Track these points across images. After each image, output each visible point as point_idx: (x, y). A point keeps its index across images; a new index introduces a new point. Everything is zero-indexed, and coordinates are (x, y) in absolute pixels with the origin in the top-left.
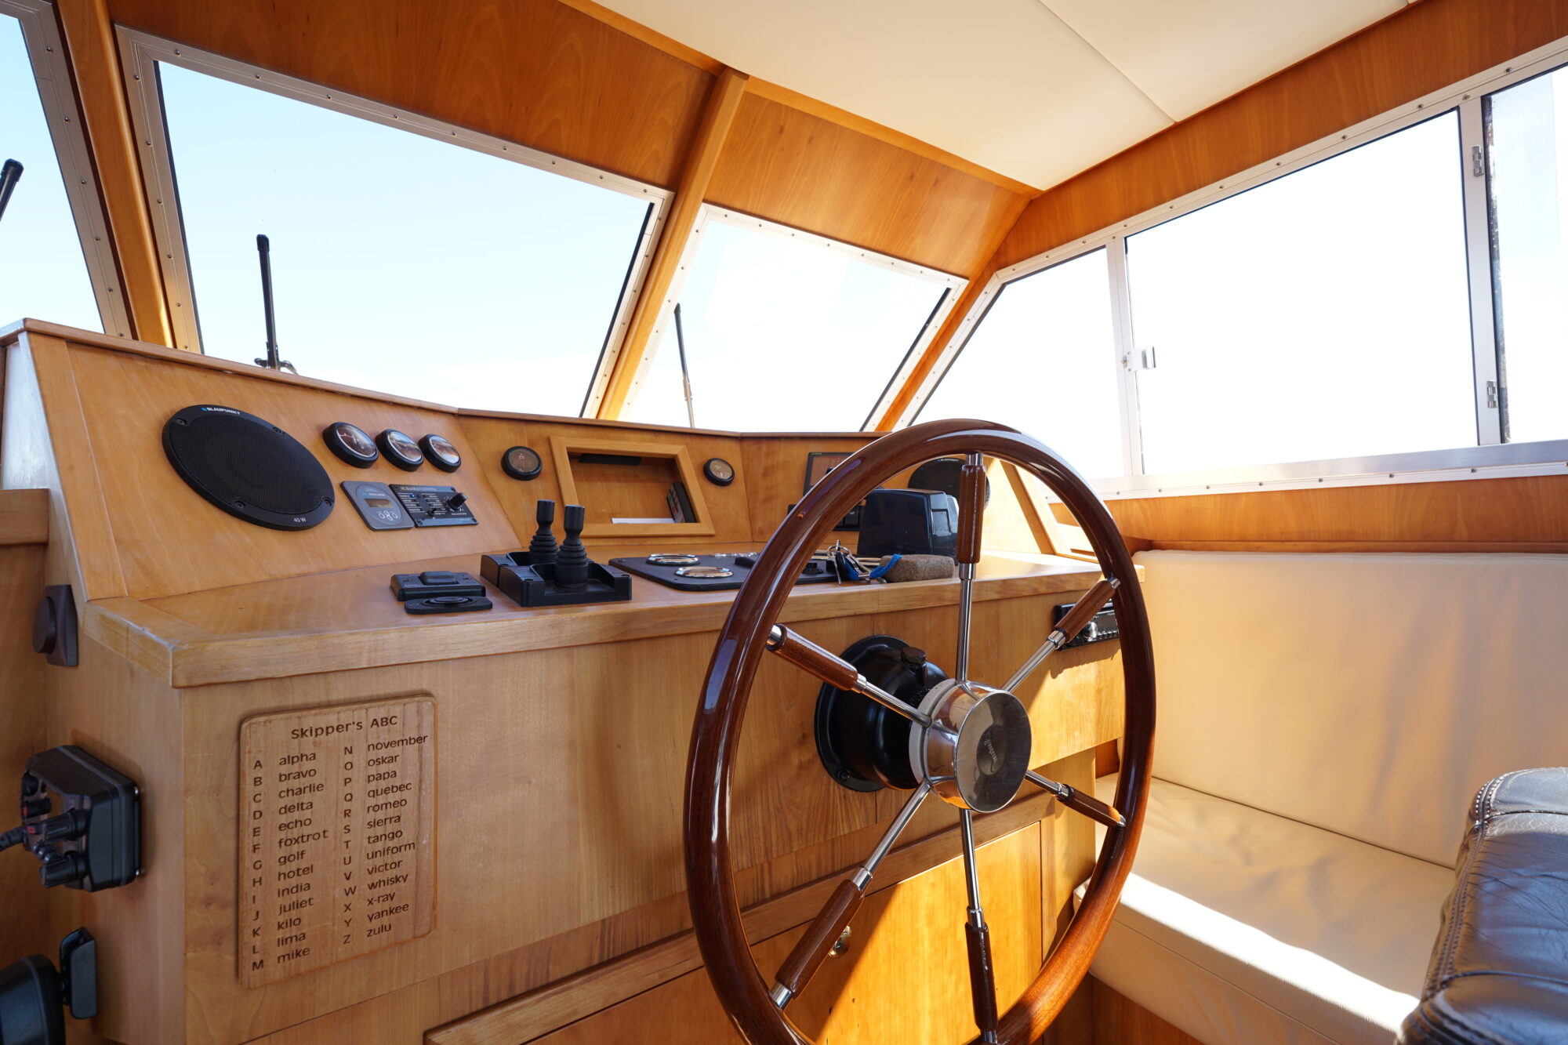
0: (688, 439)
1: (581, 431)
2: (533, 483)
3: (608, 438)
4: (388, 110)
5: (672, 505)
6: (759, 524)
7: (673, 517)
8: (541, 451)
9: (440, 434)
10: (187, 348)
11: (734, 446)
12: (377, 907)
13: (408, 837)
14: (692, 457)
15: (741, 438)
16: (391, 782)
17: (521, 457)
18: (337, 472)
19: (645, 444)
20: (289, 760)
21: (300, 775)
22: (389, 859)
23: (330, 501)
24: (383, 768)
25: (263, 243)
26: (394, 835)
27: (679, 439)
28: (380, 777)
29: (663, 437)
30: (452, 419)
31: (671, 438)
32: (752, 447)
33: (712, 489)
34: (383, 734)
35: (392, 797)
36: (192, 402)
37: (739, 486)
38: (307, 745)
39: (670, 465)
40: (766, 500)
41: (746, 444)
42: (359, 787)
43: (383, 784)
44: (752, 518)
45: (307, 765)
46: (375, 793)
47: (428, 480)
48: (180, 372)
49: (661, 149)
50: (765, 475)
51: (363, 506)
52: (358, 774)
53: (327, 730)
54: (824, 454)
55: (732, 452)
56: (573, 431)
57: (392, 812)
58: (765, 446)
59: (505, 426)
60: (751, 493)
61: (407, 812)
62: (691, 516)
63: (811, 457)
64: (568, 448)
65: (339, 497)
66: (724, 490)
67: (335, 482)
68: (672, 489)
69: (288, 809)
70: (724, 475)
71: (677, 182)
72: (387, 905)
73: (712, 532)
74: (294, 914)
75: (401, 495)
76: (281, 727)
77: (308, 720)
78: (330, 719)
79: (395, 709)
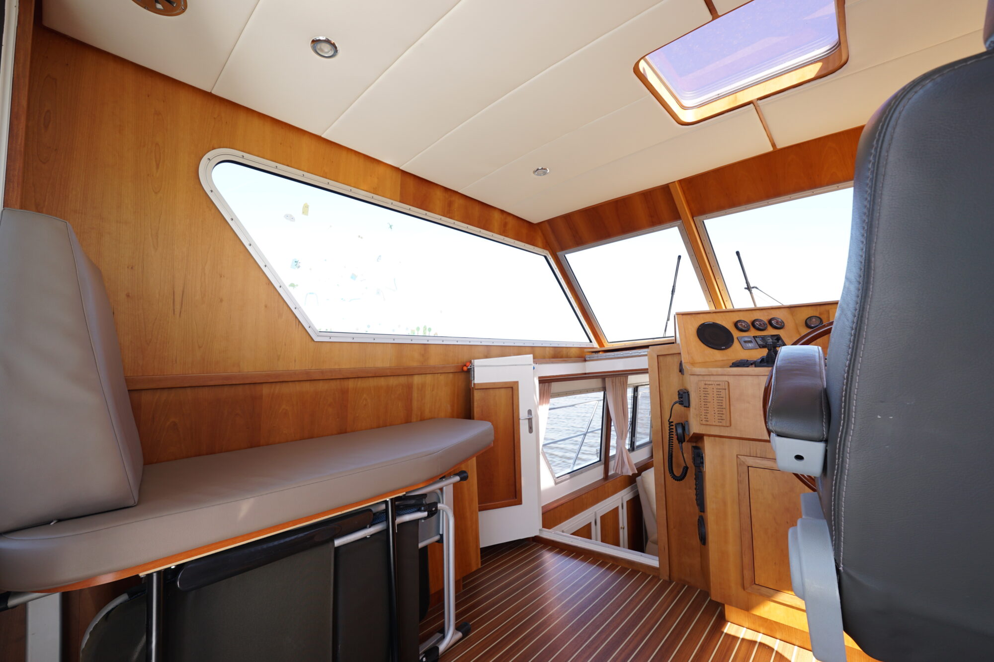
4: (765, 202)
8: (824, 316)
9: (780, 315)
12: (719, 418)
13: (724, 407)
16: (720, 396)
17: (815, 319)
18: (736, 334)
20: (704, 388)
21: (706, 391)
22: (721, 410)
23: (732, 342)
24: (719, 393)
25: (738, 253)
26: (722, 406)
28: (718, 395)
30: (787, 309)
34: (719, 387)
35: (721, 399)
36: (703, 322)
38: (707, 386)
42: (715, 395)
43: (719, 396)
45: (707, 390)
46: (718, 397)
47: (771, 332)
51: (743, 343)
52: (716, 393)
53: (710, 385)
57: (720, 401)
61: (724, 402)
65: (735, 340)
67: (735, 337)
69: (704, 397)
72: (721, 418)
74: (706, 414)
75: (757, 339)
76: (703, 383)
77: (707, 383)
78: (710, 383)
79: (721, 383)
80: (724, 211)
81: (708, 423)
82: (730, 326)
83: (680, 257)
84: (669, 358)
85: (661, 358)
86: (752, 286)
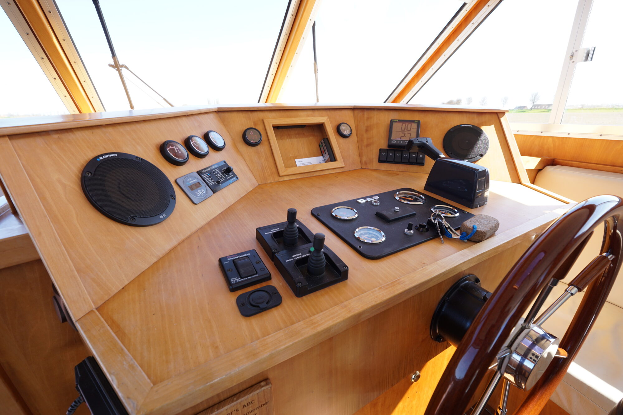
0: (328, 112)
2: (259, 146)
3: (291, 117)
5: (322, 148)
6: (364, 159)
7: (323, 156)
8: (260, 128)
11: (350, 113)
14: (331, 122)
15: (354, 109)
17: (252, 133)
18: (171, 175)
19: (309, 118)
27: (324, 112)
29: (317, 113)
30: (215, 114)
32: (359, 114)
33: (342, 140)
36: (91, 155)
37: (354, 137)
39: (320, 127)
40: (368, 145)
41: (356, 112)
44: (360, 155)
47: (214, 158)
48: (79, 135)
50: (367, 131)
54: (400, 121)
55: (348, 117)
56: (273, 114)
58: (366, 113)
59: (241, 114)
60: (360, 141)
62: (333, 158)
63: (392, 122)
64: (272, 125)
65: (177, 191)
66: (347, 140)
67: (172, 181)
68: (323, 141)
70: (346, 133)
73: (344, 166)
75: (204, 176)
82: (151, 158)
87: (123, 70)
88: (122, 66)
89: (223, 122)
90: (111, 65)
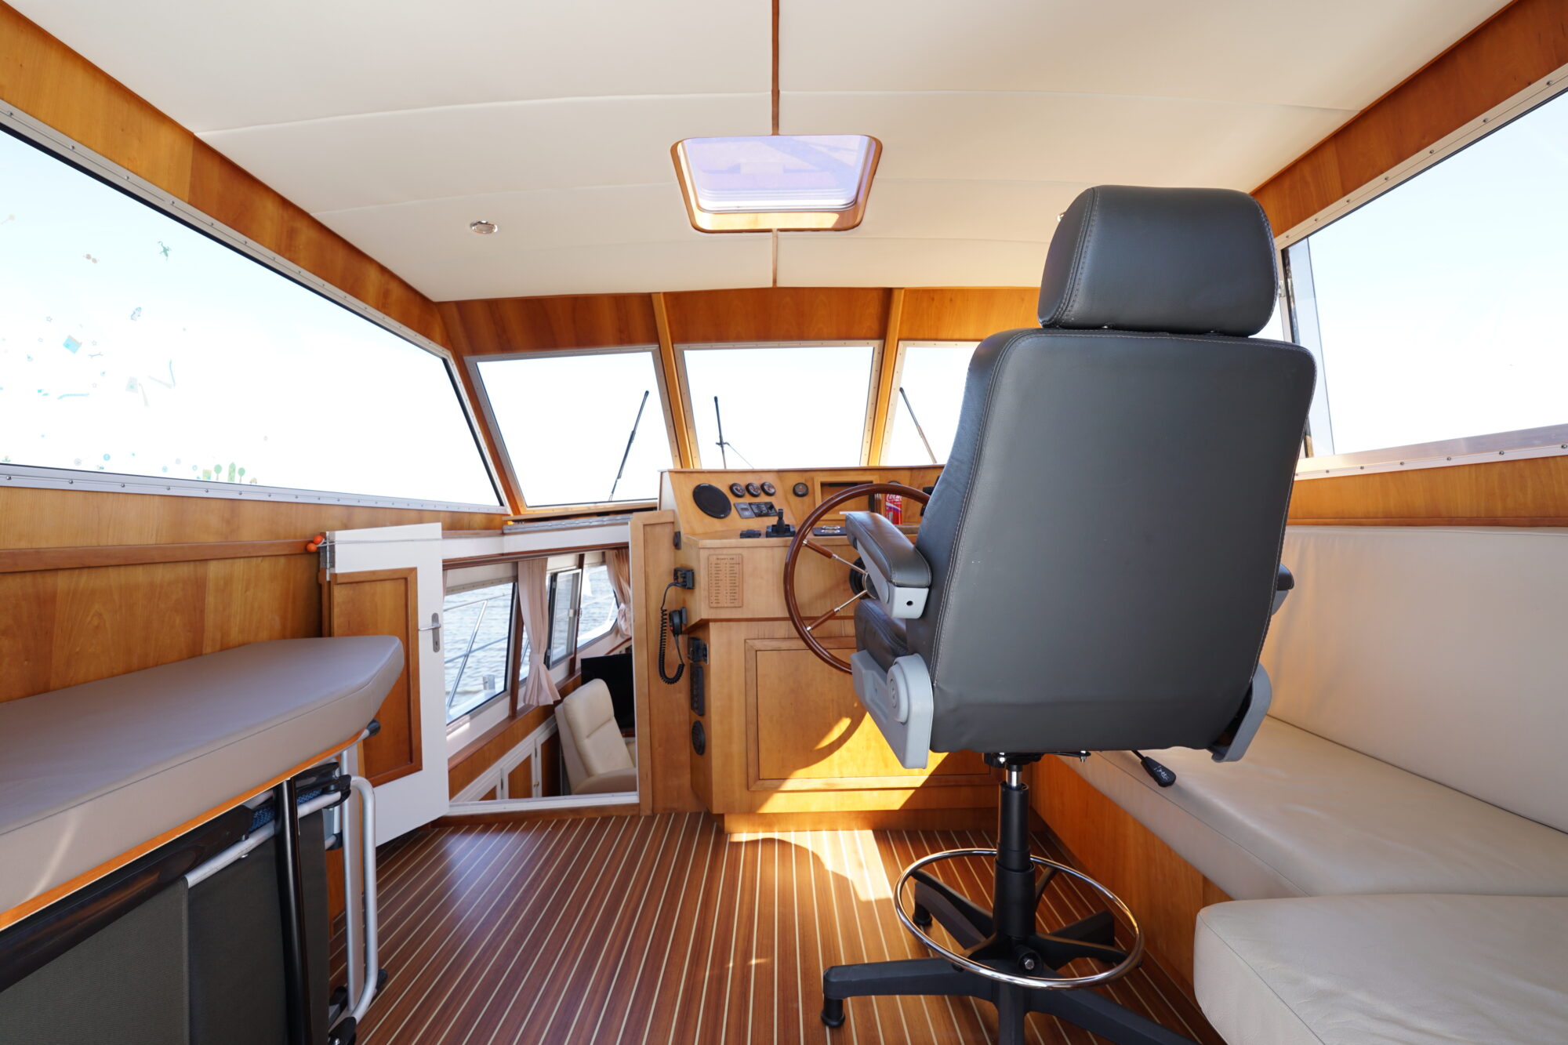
1: (828, 473)
2: (805, 498)
8: (809, 485)
9: (769, 479)
10: (697, 467)
11: (908, 473)
13: (737, 584)
15: (911, 469)
16: (734, 572)
17: (801, 487)
18: (733, 500)
19: (858, 476)
20: (715, 564)
21: (718, 567)
22: (733, 588)
23: (730, 509)
24: (732, 569)
25: (716, 399)
26: (734, 583)
27: (876, 472)
30: (776, 474)
31: (872, 472)
34: (732, 561)
35: (734, 575)
36: (698, 484)
38: (719, 561)
42: (728, 572)
46: (731, 574)
47: (764, 499)
48: (695, 475)
49: (871, 323)
51: (740, 511)
52: (728, 569)
53: (722, 559)
56: (824, 473)
57: (733, 578)
58: (922, 473)
59: (796, 474)
61: (737, 579)
64: (821, 481)
65: (733, 508)
67: (733, 502)
69: (716, 574)
71: (882, 334)
72: (732, 598)
74: (717, 595)
75: (753, 506)
76: (715, 557)
77: (720, 557)
78: (722, 557)
79: (734, 557)
80: (709, 345)
81: (719, 605)
82: (725, 490)
83: (647, 393)
84: (658, 529)
85: (648, 528)
86: (724, 441)
87: (725, 446)
88: (725, 443)
89: (781, 479)
90: (717, 444)
